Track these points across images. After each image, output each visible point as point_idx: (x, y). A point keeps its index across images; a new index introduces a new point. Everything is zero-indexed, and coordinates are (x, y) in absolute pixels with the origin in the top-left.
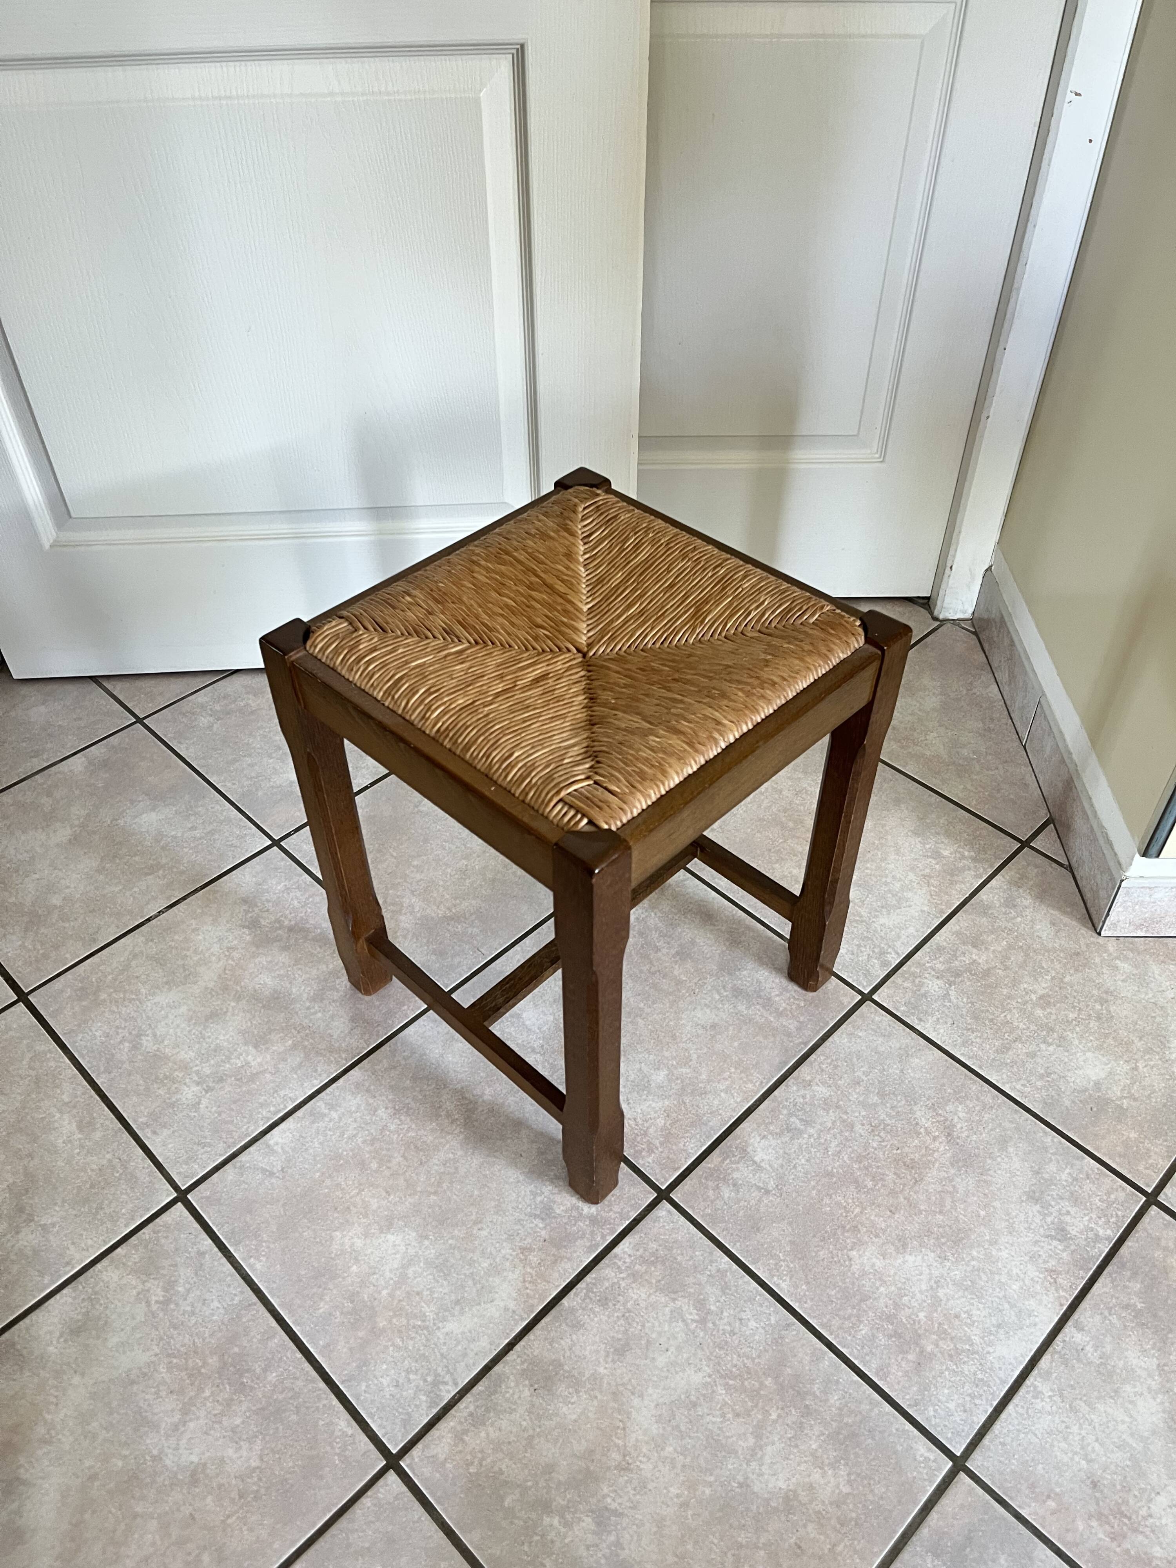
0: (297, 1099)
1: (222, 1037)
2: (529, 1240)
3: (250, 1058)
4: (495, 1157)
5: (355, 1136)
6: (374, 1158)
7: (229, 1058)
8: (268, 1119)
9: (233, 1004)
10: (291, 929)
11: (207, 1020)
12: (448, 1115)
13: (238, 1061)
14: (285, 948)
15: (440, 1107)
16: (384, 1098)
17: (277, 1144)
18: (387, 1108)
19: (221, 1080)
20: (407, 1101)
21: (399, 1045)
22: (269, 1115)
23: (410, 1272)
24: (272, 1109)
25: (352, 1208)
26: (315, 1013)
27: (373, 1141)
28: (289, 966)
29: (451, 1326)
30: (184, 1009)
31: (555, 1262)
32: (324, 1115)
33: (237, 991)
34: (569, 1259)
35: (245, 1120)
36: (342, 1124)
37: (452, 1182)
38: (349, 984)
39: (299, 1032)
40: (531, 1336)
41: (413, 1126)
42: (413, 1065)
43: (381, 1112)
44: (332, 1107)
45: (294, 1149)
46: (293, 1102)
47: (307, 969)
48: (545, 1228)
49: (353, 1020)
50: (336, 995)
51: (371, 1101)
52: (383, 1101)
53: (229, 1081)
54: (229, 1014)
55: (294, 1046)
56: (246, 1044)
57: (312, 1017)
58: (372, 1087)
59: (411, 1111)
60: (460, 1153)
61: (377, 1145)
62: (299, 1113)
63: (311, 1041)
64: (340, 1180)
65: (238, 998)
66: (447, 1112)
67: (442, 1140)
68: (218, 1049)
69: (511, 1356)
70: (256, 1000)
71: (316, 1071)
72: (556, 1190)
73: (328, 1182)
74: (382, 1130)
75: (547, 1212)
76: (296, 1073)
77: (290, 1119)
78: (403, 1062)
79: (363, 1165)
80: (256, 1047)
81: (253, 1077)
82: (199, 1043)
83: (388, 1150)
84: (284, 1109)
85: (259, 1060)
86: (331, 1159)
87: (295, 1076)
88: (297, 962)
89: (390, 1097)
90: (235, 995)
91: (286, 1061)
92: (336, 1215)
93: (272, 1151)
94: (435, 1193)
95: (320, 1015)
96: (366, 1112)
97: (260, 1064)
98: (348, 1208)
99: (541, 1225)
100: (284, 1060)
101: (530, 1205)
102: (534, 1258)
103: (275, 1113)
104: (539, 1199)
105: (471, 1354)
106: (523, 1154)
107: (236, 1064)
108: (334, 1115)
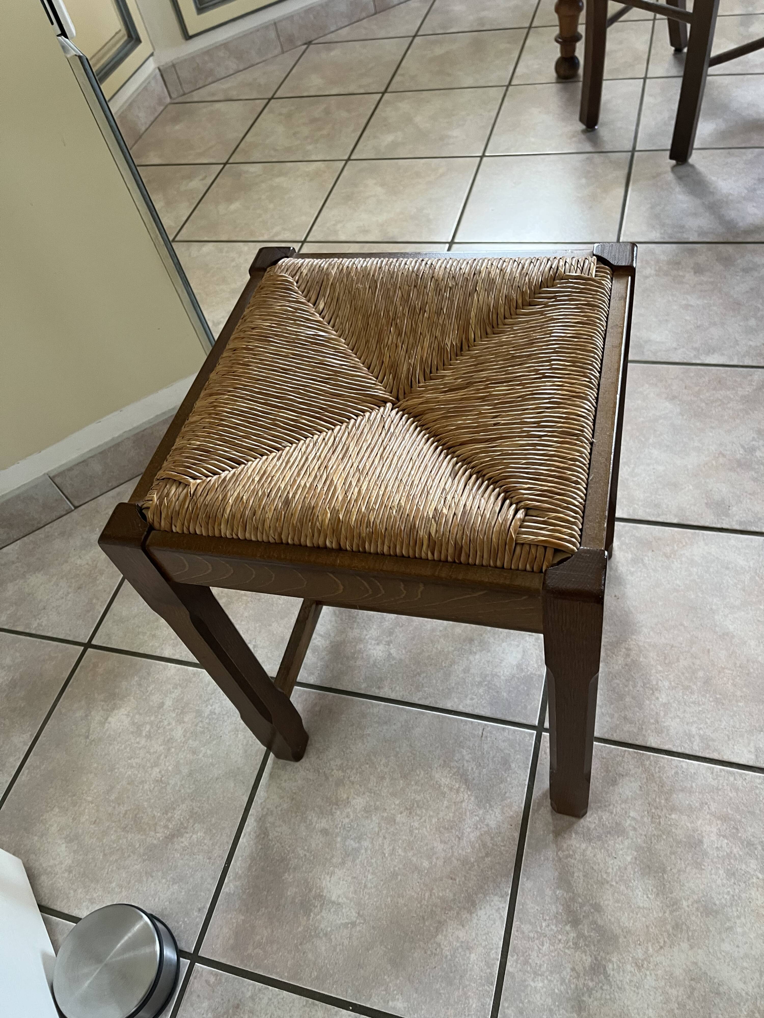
0: (708, 768)
1: (719, 882)
2: (660, 559)
3: (714, 837)
4: (629, 609)
5: (694, 703)
6: (696, 678)
7: (729, 856)
8: (741, 775)
9: (685, 903)
10: (575, 922)
11: (717, 912)
12: (628, 655)
13: (724, 845)
14: (597, 908)
15: (626, 665)
16: (652, 706)
17: (750, 752)
18: (658, 698)
19: (750, 844)
20: (641, 689)
21: (605, 730)
22: (738, 777)
23: (738, 603)
24: (732, 779)
25: (738, 665)
26: (634, 819)
27: (687, 688)
28: (611, 885)
29: (741, 562)
30: (726, 947)
31: (660, 539)
32: (702, 737)
33: (671, 912)
34: (651, 534)
35: (757, 791)
36: (695, 719)
37: (667, 621)
38: (588, 814)
39: (660, 817)
40: (707, 524)
41: (653, 671)
42: (612, 706)
43: (663, 698)
44: (690, 736)
45: (742, 736)
46: (713, 768)
47: (602, 865)
48: (646, 555)
49: (614, 782)
50: (605, 816)
51: (662, 714)
52: (655, 705)
53: (744, 836)
54: (695, 897)
55: (673, 809)
56: (705, 854)
57: (639, 818)
58: (652, 721)
59: (645, 681)
60: (645, 630)
61: (686, 683)
62: (715, 756)
63: (657, 800)
64: (729, 685)
65: (674, 905)
66: (625, 658)
67: (647, 647)
68: (731, 874)
69: (725, 526)
70: (664, 885)
71: (677, 773)
72: (619, 565)
73: (739, 693)
74: (674, 688)
75: (636, 561)
76: (692, 787)
77: (726, 758)
78: (616, 715)
79: (707, 681)
80: (701, 842)
81: (725, 818)
82: (740, 898)
83: (683, 673)
84: (724, 770)
85: (708, 828)
86: (723, 704)
87: (694, 785)
88: (602, 883)
89: (648, 702)
90: (676, 910)
91: (689, 804)
92: (752, 670)
93: (757, 749)
94: (682, 624)
95: (632, 814)
96: (673, 710)
97: (710, 824)
98: (740, 667)
99: (646, 558)
100: (690, 807)
101: (641, 571)
102: (668, 550)
103: (733, 774)
104: (632, 569)
105: (744, 544)
106: (613, 596)
107: (727, 844)
108: (694, 730)
